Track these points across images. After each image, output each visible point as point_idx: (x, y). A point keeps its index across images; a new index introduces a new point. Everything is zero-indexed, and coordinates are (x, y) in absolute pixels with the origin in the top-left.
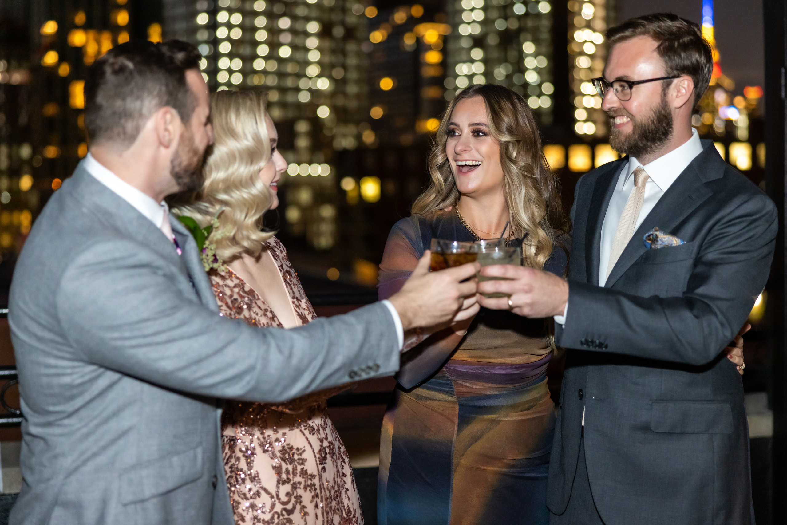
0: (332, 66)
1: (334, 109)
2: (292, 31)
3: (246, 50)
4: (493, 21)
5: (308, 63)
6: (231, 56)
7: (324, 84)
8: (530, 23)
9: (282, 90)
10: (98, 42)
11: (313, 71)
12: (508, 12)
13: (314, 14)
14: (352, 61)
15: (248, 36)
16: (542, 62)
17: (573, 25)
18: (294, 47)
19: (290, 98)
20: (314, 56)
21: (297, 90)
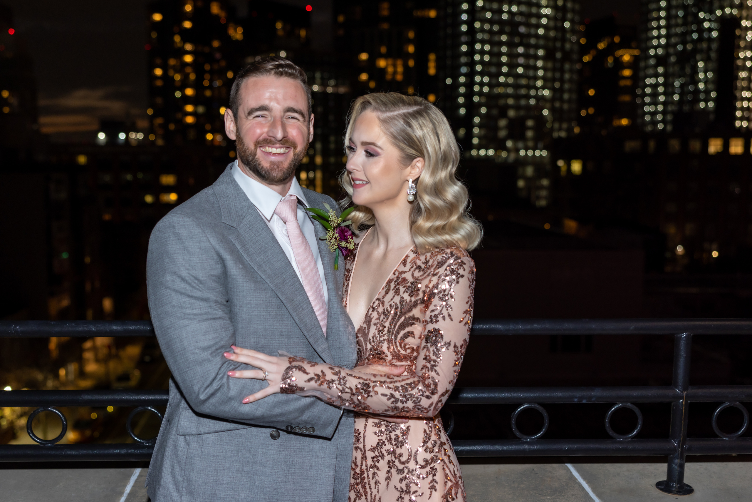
0: (554, 80)
1: (552, 110)
2: (526, 55)
3: (493, 70)
4: (675, 45)
5: (536, 78)
6: (482, 74)
7: (546, 93)
8: (704, 45)
9: (517, 97)
10: (395, 66)
11: (539, 83)
12: (688, 38)
13: (541, 42)
14: (567, 76)
15: (495, 60)
16: (710, 75)
17: (739, 47)
18: (526, 67)
19: (523, 102)
20: (540, 73)
21: (528, 97)
